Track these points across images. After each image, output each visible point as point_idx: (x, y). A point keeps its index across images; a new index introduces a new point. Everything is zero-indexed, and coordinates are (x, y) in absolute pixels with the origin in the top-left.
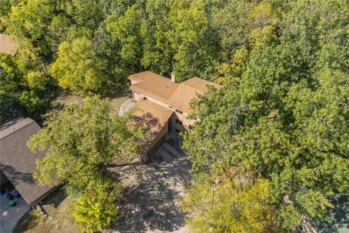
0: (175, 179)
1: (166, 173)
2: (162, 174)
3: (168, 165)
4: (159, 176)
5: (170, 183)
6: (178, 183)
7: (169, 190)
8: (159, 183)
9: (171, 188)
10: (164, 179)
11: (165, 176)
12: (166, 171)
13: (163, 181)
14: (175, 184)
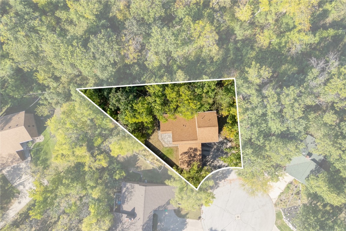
0: (217, 160)
1: (212, 161)
2: (211, 163)
3: (210, 157)
4: (210, 164)
5: (216, 163)
6: (219, 161)
7: (218, 166)
8: (212, 167)
9: (218, 165)
10: (213, 164)
11: (212, 162)
12: (211, 160)
13: (213, 165)
14: (219, 162)
